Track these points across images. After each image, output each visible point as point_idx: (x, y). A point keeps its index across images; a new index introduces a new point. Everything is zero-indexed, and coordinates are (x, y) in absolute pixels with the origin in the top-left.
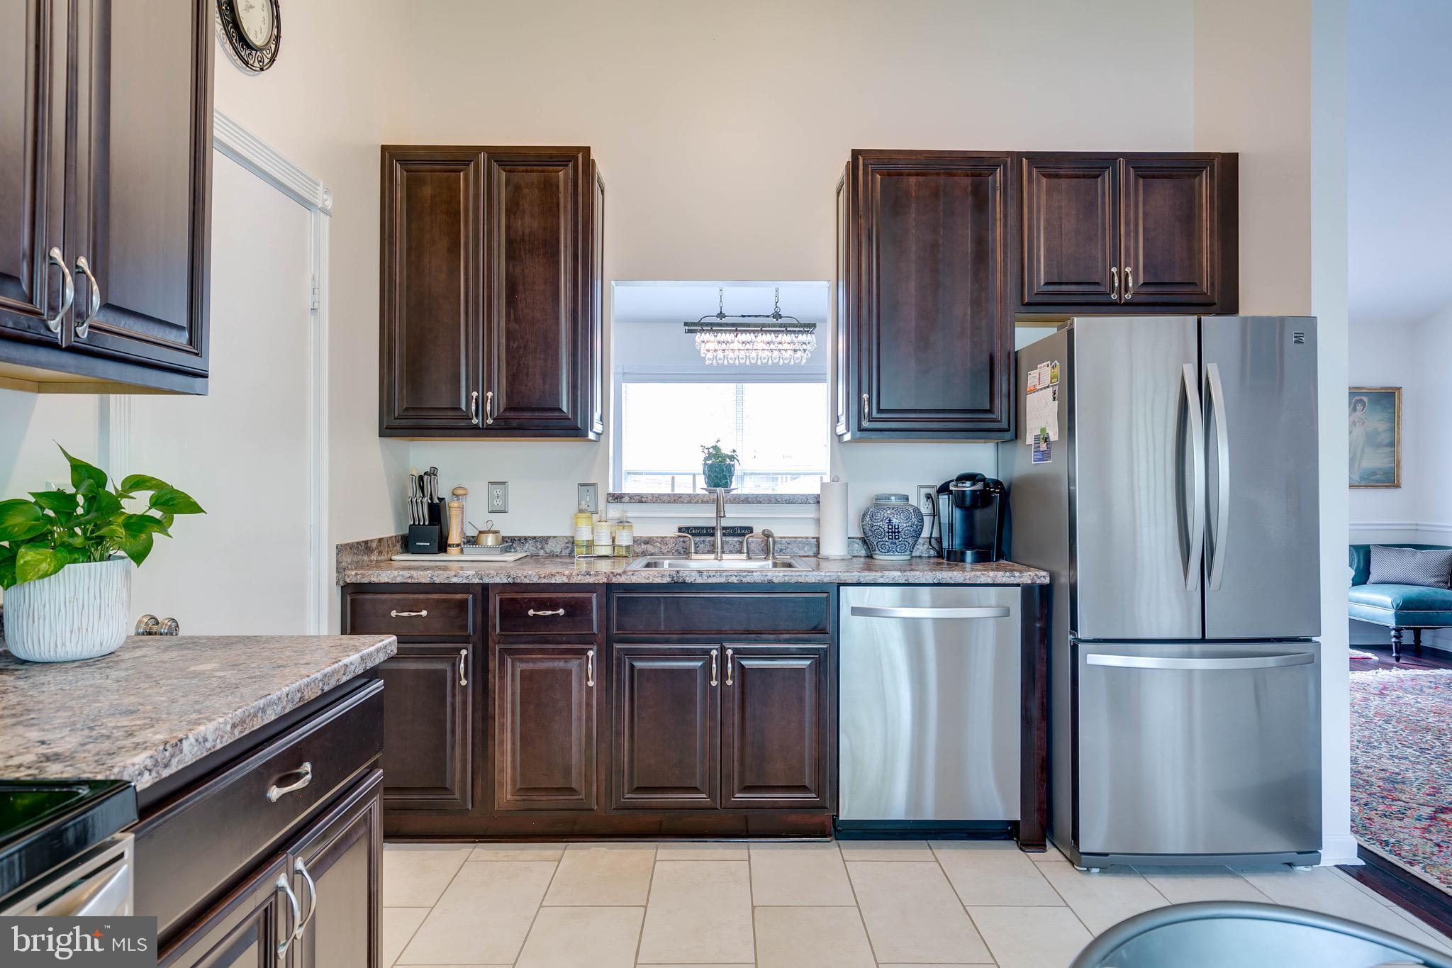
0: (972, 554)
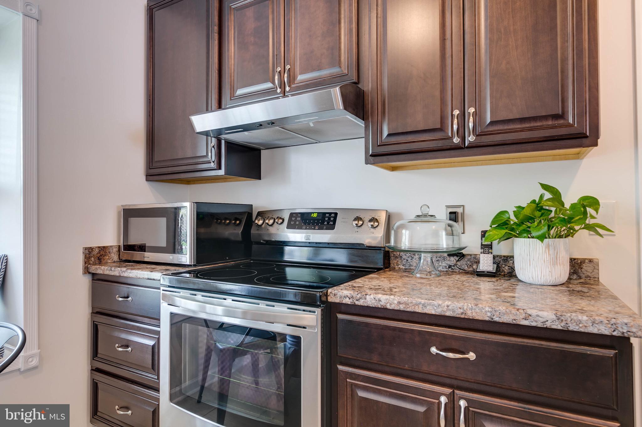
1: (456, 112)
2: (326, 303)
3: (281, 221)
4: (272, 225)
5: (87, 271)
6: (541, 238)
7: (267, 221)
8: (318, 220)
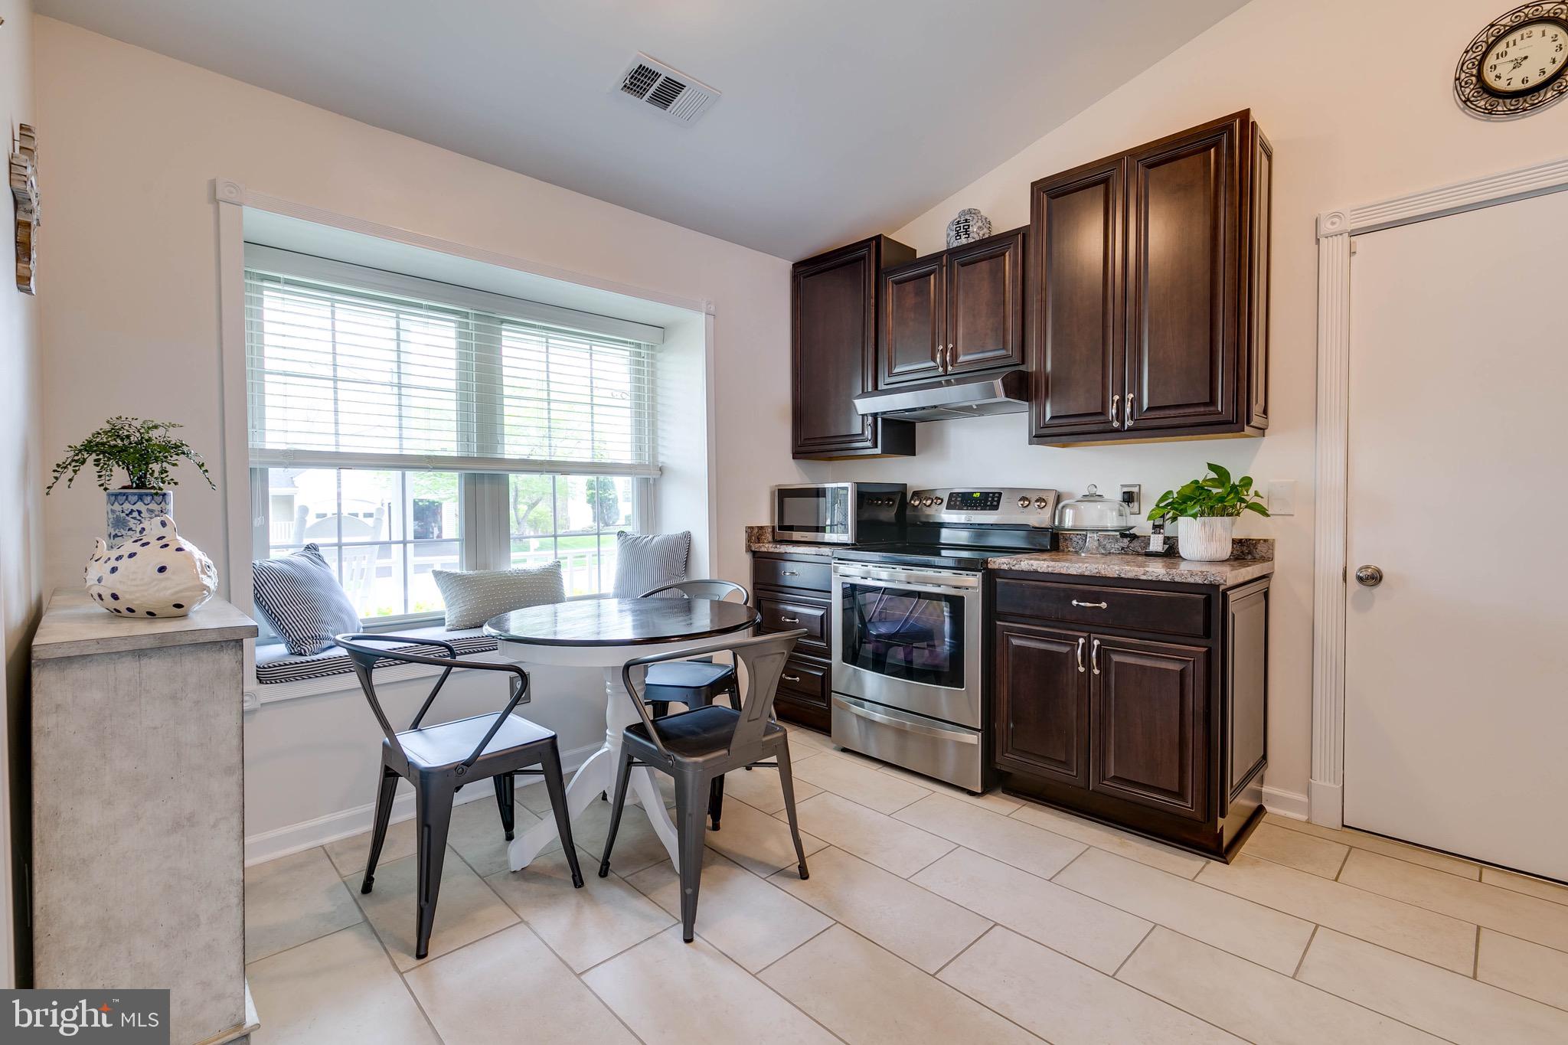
1: (1116, 398)
2: (986, 569)
3: (939, 501)
4: (929, 506)
5: (749, 549)
6: (1195, 516)
7: (924, 502)
8: (981, 500)
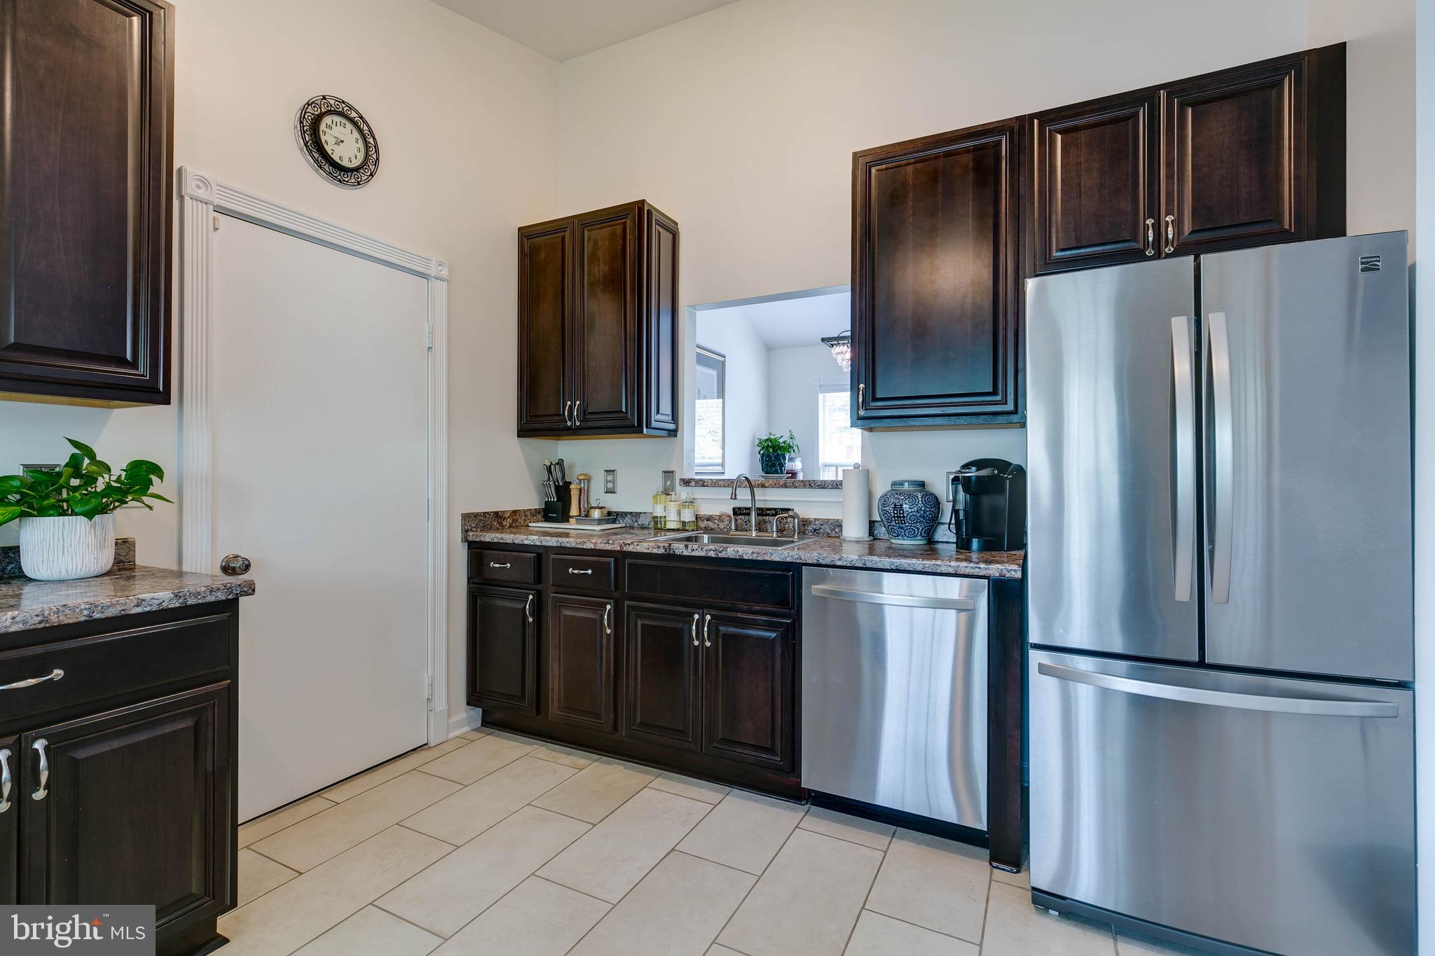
0: (979, 541)
